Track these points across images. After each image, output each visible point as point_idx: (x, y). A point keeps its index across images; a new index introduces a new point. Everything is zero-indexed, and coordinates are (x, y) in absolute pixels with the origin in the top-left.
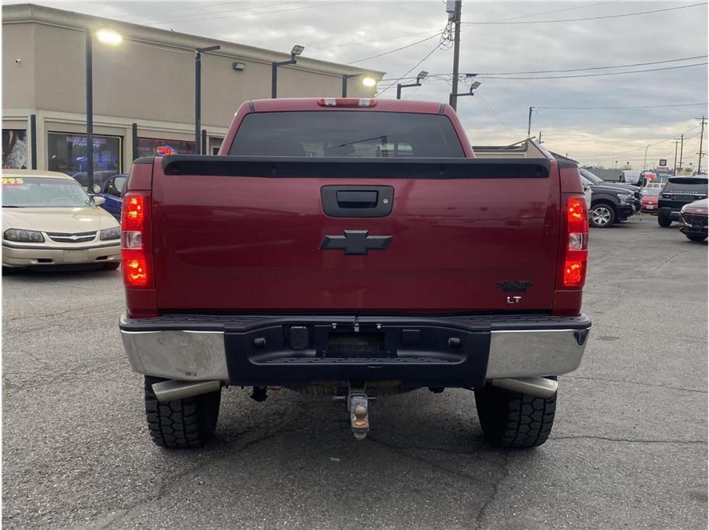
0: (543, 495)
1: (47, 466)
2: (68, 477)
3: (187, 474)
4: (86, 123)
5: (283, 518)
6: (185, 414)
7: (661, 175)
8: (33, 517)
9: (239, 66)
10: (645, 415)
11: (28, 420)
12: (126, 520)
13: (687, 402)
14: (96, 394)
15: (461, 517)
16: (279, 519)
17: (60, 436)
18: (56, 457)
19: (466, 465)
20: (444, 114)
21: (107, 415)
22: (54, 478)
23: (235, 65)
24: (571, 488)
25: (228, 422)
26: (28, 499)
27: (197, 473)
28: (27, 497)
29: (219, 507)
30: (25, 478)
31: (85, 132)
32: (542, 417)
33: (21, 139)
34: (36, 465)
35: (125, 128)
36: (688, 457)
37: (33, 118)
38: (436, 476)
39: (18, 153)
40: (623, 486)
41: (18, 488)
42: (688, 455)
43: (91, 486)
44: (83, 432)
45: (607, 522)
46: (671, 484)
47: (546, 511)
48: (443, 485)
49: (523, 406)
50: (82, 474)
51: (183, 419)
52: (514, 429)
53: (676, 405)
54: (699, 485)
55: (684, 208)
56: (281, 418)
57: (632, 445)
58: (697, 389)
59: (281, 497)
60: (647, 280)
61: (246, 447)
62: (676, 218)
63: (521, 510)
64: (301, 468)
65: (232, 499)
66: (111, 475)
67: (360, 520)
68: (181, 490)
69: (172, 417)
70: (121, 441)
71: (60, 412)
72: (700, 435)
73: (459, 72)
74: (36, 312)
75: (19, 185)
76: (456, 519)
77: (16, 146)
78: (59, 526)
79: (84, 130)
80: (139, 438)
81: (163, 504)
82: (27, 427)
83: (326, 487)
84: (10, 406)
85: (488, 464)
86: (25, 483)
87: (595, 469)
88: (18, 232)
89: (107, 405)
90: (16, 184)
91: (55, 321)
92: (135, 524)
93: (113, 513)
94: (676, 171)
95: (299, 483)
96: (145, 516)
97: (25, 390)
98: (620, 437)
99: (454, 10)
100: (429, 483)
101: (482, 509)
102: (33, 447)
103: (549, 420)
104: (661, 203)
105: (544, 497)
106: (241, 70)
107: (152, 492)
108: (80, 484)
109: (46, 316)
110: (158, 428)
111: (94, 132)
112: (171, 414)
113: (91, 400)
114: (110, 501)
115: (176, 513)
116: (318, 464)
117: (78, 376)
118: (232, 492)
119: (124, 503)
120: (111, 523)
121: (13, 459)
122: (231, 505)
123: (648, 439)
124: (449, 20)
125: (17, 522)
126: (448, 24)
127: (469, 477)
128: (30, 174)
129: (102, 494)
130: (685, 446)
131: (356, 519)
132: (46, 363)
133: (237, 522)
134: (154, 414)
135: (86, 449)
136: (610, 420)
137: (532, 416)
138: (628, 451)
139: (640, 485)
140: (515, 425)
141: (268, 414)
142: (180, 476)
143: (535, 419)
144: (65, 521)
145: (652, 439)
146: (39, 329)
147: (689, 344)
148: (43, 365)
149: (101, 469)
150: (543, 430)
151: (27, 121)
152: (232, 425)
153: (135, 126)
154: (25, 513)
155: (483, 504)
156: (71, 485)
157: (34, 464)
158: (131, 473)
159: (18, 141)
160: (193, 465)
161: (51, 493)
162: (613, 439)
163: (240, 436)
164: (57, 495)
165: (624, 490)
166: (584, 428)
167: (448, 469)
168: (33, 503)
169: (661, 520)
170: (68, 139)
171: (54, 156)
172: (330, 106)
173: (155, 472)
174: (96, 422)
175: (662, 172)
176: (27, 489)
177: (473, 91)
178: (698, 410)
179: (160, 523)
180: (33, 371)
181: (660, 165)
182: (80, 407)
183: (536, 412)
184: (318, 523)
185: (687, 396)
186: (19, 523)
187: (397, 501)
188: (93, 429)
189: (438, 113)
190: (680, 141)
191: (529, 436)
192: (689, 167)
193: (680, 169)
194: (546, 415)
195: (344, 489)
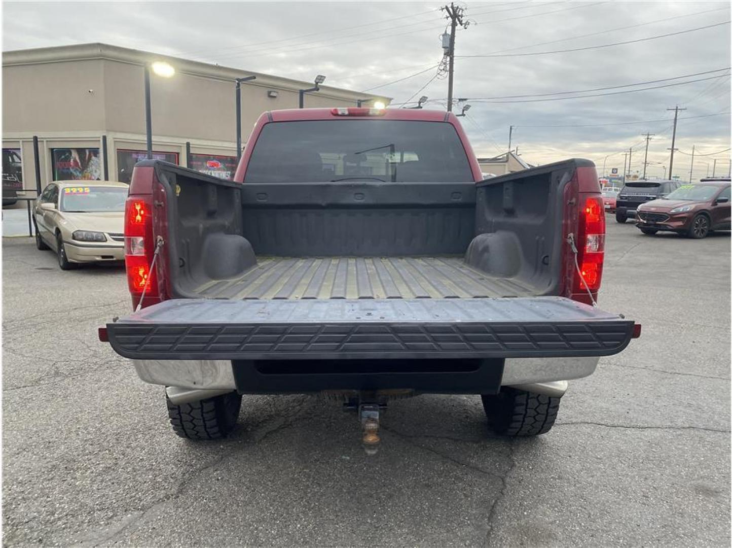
0: (551, 490)
1: (75, 461)
2: (92, 472)
3: (207, 467)
4: (146, 142)
5: (296, 520)
6: (204, 411)
7: (613, 181)
8: (48, 521)
9: (272, 94)
10: (635, 399)
11: (67, 410)
12: (140, 524)
13: (671, 384)
14: (134, 382)
15: (473, 517)
16: (292, 522)
17: (92, 427)
18: (85, 450)
19: (474, 455)
20: (449, 121)
21: (141, 404)
22: (78, 474)
23: (270, 92)
24: (577, 481)
25: (251, 410)
26: (49, 499)
27: (216, 467)
28: (48, 497)
29: (235, 507)
30: (50, 475)
31: (146, 149)
32: (547, 411)
33: (96, 156)
34: (64, 460)
35: (181, 146)
36: (684, 445)
37: (105, 138)
38: (446, 469)
39: (94, 167)
40: (628, 478)
41: (41, 486)
42: (684, 442)
43: (113, 483)
44: (115, 422)
45: (619, 523)
46: (674, 476)
47: (556, 509)
48: (453, 479)
49: (529, 401)
50: (107, 469)
51: (202, 416)
52: (519, 421)
53: (662, 388)
54: (701, 477)
55: (640, 207)
56: (299, 405)
57: (628, 432)
58: (677, 371)
59: (295, 494)
60: (614, 268)
61: (265, 437)
62: (633, 216)
63: (532, 508)
64: (316, 460)
65: (247, 497)
66: (134, 470)
67: (373, 522)
68: (199, 487)
69: (192, 414)
70: (150, 431)
71: (98, 401)
72: (690, 420)
73: (453, 97)
74: (96, 302)
75: (86, 193)
76: (468, 520)
77: (92, 162)
78: (72, 533)
79: (145, 148)
80: (167, 428)
81: (180, 504)
82: (64, 417)
83: (340, 483)
84: (53, 395)
85: (494, 453)
86: (49, 480)
87: (597, 458)
88: (84, 233)
89: (142, 393)
90: (84, 193)
91: (111, 310)
92: (149, 529)
93: (129, 515)
94: (626, 178)
95: (314, 478)
96: (160, 519)
97: (71, 378)
98: (616, 422)
99: (448, 46)
100: (440, 476)
101: (493, 507)
102: (66, 439)
103: (553, 413)
104: (619, 204)
105: (552, 492)
106: (275, 97)
107: (171, 489)
108: (102, 481)
109: (104, 306)
110: (179, 424)
111: (153, 150)
112: (191, 411)
113: (129, 388)
114: (128, 501)
115: (191, 515)
116: (332, 456)
117: (122, 363)
118: (248, 489)
119: (142, 503)
120: (125, 528)
121: (43, 453)
122: (246, 504)
123: (642, 425)
124: (445, 54)
125: (32, 528)
126: (444, 58)
127: (478, 469)
128: (102, 184)
129: (122, 492)
130: (679, 432)
131: (369, 521)
132: (95, 351)
133: (250, 525)
134: (175, 411)
135: (114, 441)
136: (603, 405)
137: (537, 409)
138: (626, 438)
139: (644, 477)
140: (520, 418)
141: (289, 401)
142: (200, 471)
143: (539, 412)
144: (79, 526)
145: (646, 425)
146: (96, 318)
147: (661, 327)
148: (92, 353)
149: (126, 464)
150: (547, 422)
151: (99, 141)
152: (254, 413)
153: (188, 144)
154: (42, 517)
155: (493, 501)
156: (93, 482)
157: (62, 458)
158: (153, 467)
159: (93, 158)
160: (214, 458)
161: (72, 493)
162: (609, 424)
163: (261, 425)
164: (77, 494)
165: (630, 483)
166: (581, 413)
167: (456, 460)
168: (53, 505)
169: (673, 519)
170: (134, 156)
171: (123, 170)
172: (343, 115)
173: (176, 465)
174: (129, 411)
175: (615, 179)
176: (50, 487)
177: (465, 112)
178: (683, 393)
179: (173, 528)
180: (82, 359)
181: (613, 173)
182: (117, 395)
183: (541, 405)
184: (331, 526)
185: (670, 378)
186: (33, 530)
187: (409, 499)
188: (125, 419)
189: (443, 120)
190: (629, 153)
191: (533, 427)
192: (636, 174)
193: (628, 176)
194: (551, 408)
195: (357, 484)
